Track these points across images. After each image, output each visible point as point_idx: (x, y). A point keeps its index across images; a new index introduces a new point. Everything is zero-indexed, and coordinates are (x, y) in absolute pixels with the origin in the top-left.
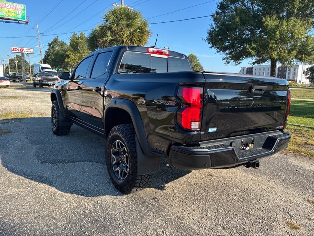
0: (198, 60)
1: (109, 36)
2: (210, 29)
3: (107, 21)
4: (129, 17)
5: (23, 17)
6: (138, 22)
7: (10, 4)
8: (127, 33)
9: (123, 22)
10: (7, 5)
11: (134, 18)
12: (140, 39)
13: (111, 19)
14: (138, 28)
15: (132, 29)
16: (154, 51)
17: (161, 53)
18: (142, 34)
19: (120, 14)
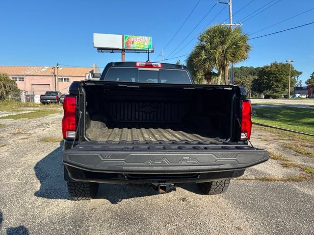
1: (203, 55)
3: (202, 41)
4: (222, 34)
5: (149, 47)
6: (235, 37)
7: (141, 37)
8: (220, 50)
9: (217, 40)
10: (138, 39)
11: (228, 35)
12: (234, 54)
13: (206, 39)
14: (234, 44)
15: (226, 46)
16: (143, 64)
17: (151, 66)
18: (237, 49)
19: (214, 33)
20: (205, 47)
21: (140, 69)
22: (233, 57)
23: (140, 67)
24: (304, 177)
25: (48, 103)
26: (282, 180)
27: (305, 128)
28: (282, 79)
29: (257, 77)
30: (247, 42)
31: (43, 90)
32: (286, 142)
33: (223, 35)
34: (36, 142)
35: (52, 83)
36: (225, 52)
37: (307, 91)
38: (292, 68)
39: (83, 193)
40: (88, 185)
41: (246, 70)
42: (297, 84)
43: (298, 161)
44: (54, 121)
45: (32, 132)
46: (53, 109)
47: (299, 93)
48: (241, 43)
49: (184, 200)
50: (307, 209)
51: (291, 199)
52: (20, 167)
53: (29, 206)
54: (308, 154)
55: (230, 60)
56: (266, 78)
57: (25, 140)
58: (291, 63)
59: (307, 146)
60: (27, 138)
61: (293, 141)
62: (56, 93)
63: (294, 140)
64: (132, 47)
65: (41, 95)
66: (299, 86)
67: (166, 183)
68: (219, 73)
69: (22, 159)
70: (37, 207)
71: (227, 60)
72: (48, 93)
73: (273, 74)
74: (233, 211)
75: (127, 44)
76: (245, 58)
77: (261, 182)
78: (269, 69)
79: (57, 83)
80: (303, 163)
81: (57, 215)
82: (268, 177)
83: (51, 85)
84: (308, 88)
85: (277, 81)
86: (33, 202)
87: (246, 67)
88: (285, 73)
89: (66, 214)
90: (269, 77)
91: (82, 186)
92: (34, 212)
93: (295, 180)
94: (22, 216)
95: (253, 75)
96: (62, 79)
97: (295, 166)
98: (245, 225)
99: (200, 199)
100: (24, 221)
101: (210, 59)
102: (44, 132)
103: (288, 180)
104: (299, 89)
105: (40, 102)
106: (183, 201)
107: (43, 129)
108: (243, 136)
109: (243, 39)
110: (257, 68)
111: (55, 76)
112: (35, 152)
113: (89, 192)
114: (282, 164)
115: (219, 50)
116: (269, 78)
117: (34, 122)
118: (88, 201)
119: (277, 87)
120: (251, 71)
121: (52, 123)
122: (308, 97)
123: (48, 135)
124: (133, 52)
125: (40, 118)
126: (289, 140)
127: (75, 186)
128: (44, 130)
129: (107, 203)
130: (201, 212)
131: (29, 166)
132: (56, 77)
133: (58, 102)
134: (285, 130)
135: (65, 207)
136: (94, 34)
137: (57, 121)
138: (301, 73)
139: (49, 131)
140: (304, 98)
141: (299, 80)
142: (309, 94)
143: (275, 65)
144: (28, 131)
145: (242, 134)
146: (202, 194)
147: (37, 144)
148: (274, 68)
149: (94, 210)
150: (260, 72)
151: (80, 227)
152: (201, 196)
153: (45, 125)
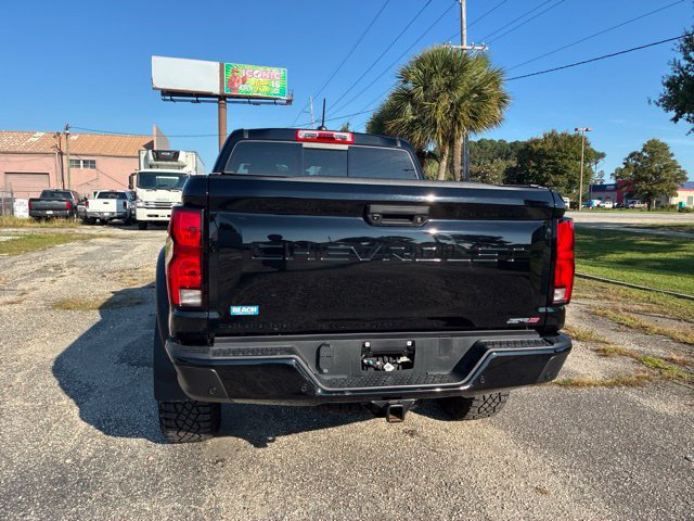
0: (672, 155)
1: (409, 113)
2: (671, 73)
3: (405, 82)
4: (452, 67)
5: (282, 91)
6: (476, 74)
7: (262, 68)
9: (438, 81)
10: (256, 72)
11: (463, 69)
12: (475, 114)
13: (413, 77)
14: (474, 91)
15: (458, 94)
16: (311, 135)
17: (330, 139)
18: (482, 102)
19: (432, 64)
20: (412, 96)
21: (305, 145)
22: (473, 118)
23: (305, 140)
24: (646, 378)
25: (48, 219)
26: (603, 384)
27: (625, 274)
28: (566, 167)
29: (514, 164)
30: (501, 86)
31: (36, 188)
32: (592, 302)
33: (452, 71)
34: (41, 310)
35: (54, 170)
36: (456, 107)
37: (615, 194)
38: (587, 144)
39: (195, 426)
40: (208, 409)
41: (490, 146)
42: (595, 179)
43: (626, 342)
44: (73, 261)
45: (27, 288)
46: (63, 231)
47: (599, 199)
48: (488, 90)
49: (412, 433)
50: (667, 443)
51: (631, 424)
52: (20, 370)
53: (67, 461)
54: (643, 329)
55: (466, 126)
56: (533, 164)
57: (16, 307)
58: (586, 134)
59: (637, 312)
60: (19, 302)
61: (606, 301)
62: (67, 194)
63: (608, 299)
64: (242, 90)
65: (31, 200)
66: (598, 183)
67: (401, 401)
68: (443, 154)
69: (20, 352)
70: (86, 463)
71: (459, 124)
72: (47, 195)
73: (550, 158)
74: (520, 453)
75: (231, 83)
76: (495, 122)
77: (563, 389)
78: (540, 146)
79: (65, 171)
80: (637, 348)
81: (138, 479)
82: (575, 379)
83: (52, 177)
84: (617, 187)
85: (556, 172)
86: (74, 450)
87: (491, 141)
88: (572, 155)
89: (158, 476)
90: (539, 163)
91: (195, 411)
92: (81, 475)
93: (629, 384)
94: (55, 485)
95: (506, 159)
96: (78, 161)
97: (621, 354)
98: (552, 482)
99: (446, 431)
100: (64, 497)
101: (424, 122)
102: (56, 287)
103: (615, 384)
104: (599, 190)
105: (27, 215)
106: (412, 435)
107: (51, 278)
108: (559, 295)
109: (494, 79)
110: (515, 143)
111: (61, 154)
112: (47, 335)
113: (208, 424)
114: (597, 351)
115: (445, 103)
116: (539, 166)
117: (24, 264)
118: (201, 444)
119: (556, 184)
120: (502, 151)
121: (70, 265)
122: (618, 207)
123: (66, 294)
124: (244, 103)
125: (38, 254)
126: (598, 298)
127: (177, 411)
128: (53, 281)
129: (245, 447)
130: (454, 458)
131: (41, 367)
132: (64, 157)
133: (72, 214)
134: (585, 277)
135: (151, 458)
136: (153, 58)
137: (79, 259)
138: (602, 155)
139: (67, 284)
140: (609, 209)
141: (599, 171)
142: (619, 200)
143: (553, 138)
144: (16, 283)
145: (557, 291)
146: (449, 420)
147: (46, 315)
148: (550, 145)
149: (220, 463)
150: (521, 151)
151: (199, 502)
152: (446, 424)
153: (52, 270)
